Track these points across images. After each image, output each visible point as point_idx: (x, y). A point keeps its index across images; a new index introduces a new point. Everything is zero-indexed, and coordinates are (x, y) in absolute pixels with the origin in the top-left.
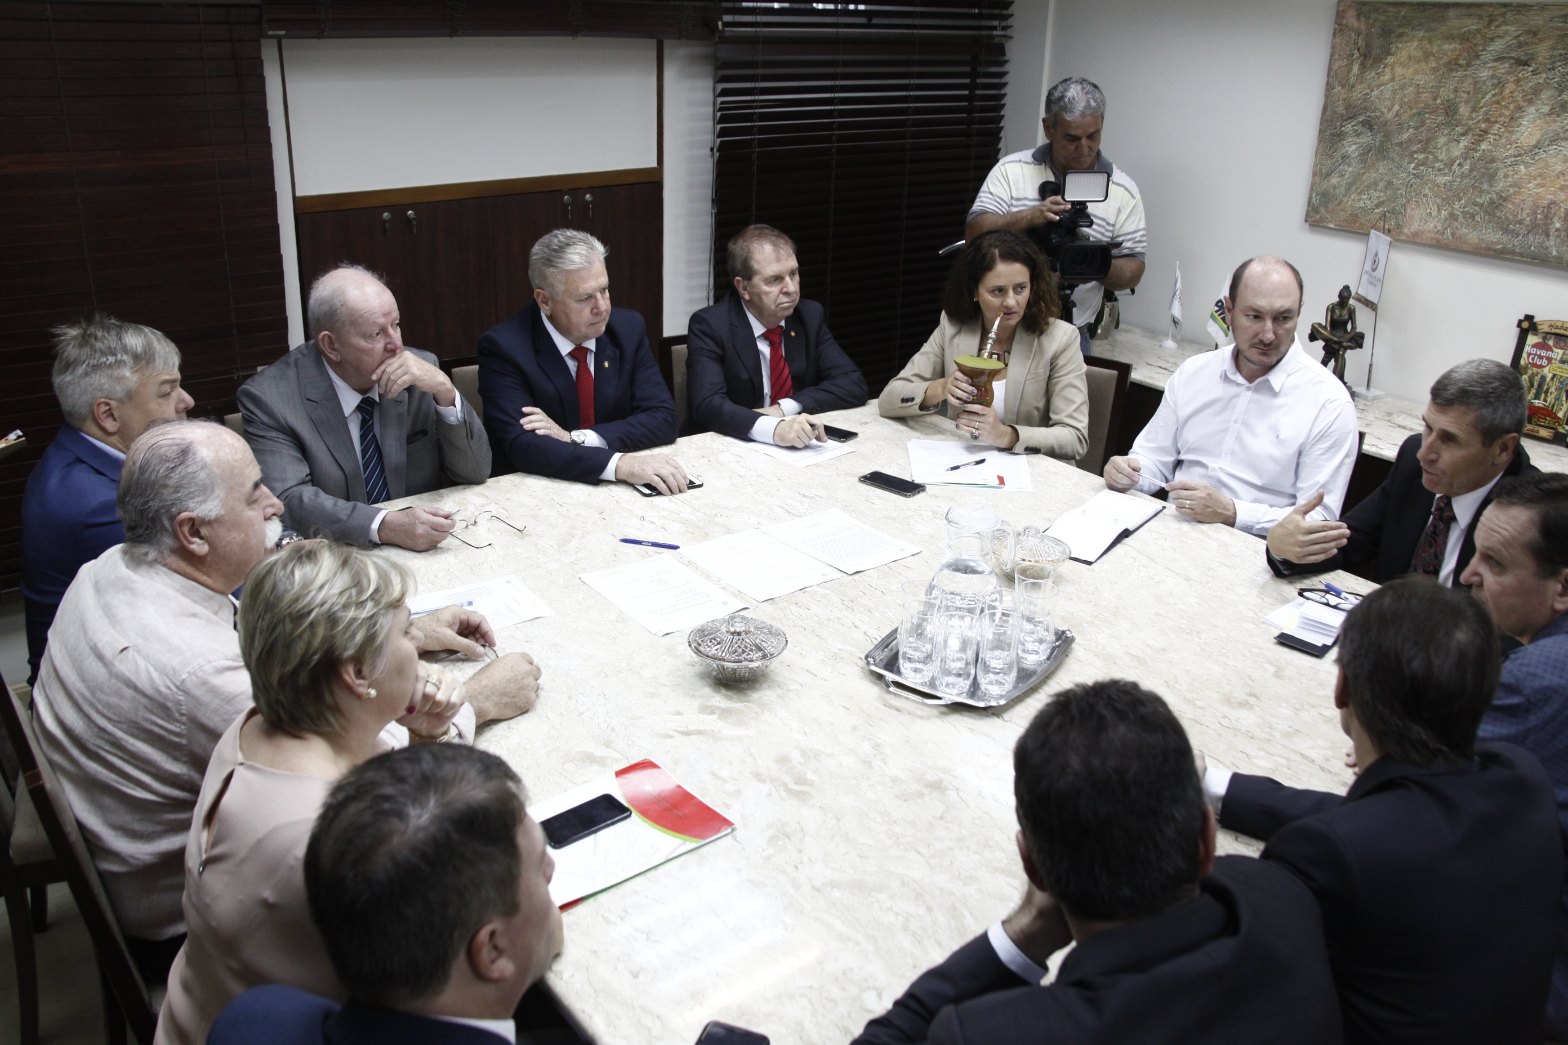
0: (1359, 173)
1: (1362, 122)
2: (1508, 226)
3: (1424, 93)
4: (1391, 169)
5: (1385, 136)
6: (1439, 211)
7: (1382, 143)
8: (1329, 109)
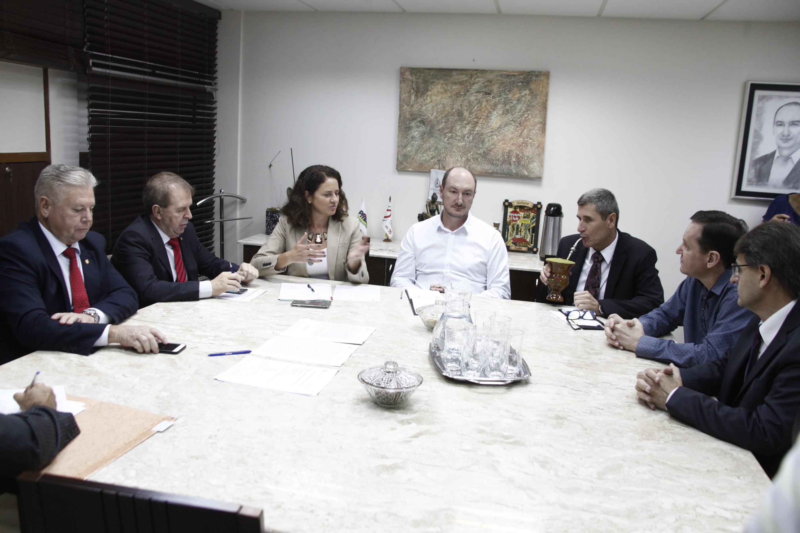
0: (421, 144)
1: (419, 121)
2: (493, 162)
3: (447, 107)
4: (436, 141)
5: (431, 126)
6: (461, 158)
7: (430, 130)
8: (402, 116)
